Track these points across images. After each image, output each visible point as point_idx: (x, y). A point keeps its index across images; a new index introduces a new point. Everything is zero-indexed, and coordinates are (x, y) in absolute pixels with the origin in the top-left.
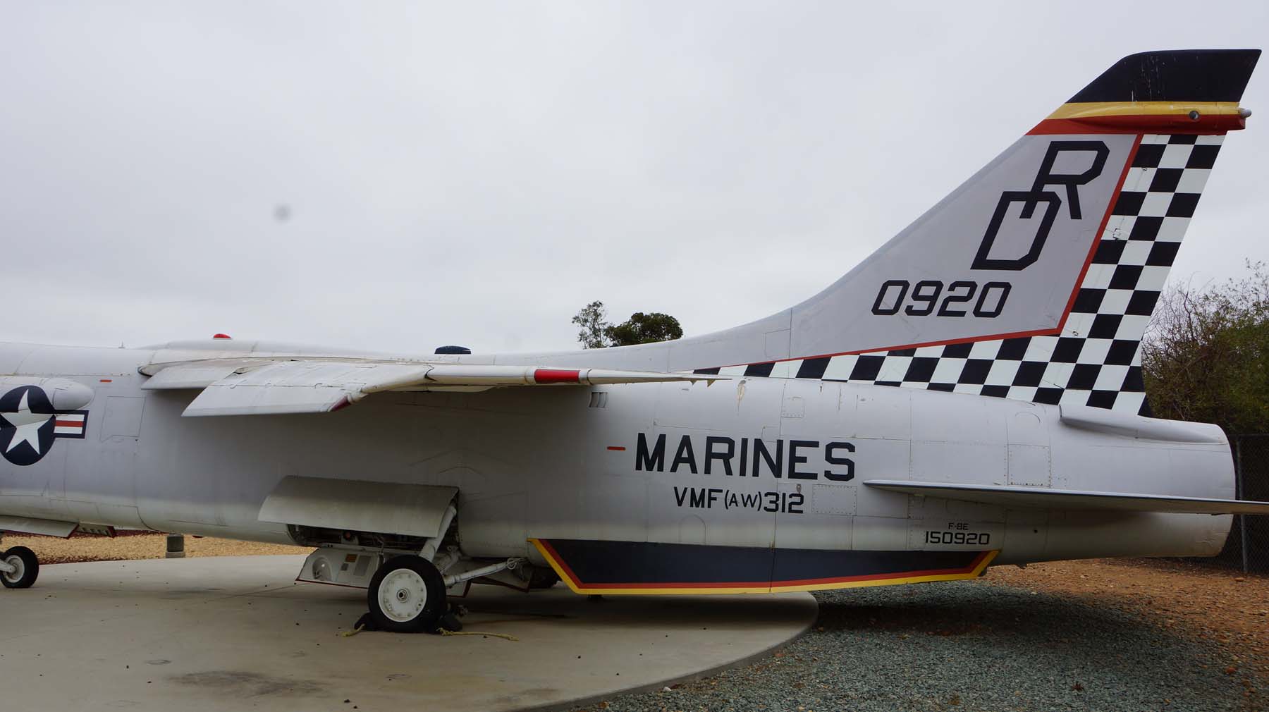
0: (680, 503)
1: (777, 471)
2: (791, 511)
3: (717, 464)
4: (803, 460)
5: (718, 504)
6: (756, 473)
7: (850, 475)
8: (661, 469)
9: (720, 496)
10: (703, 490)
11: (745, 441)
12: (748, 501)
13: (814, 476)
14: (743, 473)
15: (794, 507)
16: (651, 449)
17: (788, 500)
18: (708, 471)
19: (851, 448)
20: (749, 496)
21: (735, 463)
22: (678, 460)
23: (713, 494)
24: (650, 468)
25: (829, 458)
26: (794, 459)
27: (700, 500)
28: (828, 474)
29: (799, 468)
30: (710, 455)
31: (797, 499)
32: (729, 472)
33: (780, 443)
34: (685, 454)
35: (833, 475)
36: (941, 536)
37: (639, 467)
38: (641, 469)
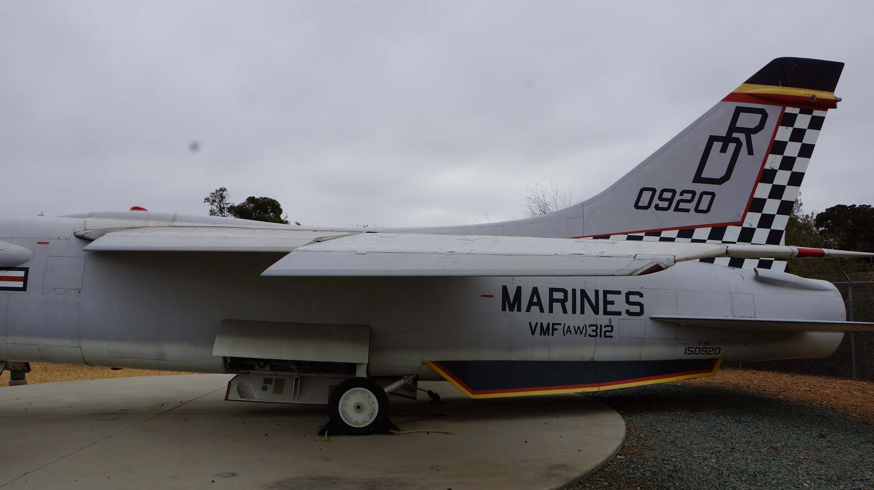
0: (533, 333)
1: (596, 311)
2: (605, 336)
3: (557, 306)
4: (612, 303)
5: (558, 333)
6: (582, 312)
7: (641, 313)
8: (519, 310)
9: (560, 328)
10: (549, 324)
11: (574, 291)
12: (578, 330)
13: (619, 314)
14: (574, 312)
15: (607, 334)
16: (512, 296)
17: (604, 329)
18: (551, 311)
19: (641, 295)
20: (579, 327)
21: (569, 305)
22: (531, 304)
23: (555, 327)
24: (511, 309)
25: (628, 301)
26: (606, 303)
27: (547, 330)
28: (628, 312)
29: (610, 308)
30: (552, 301)
31: (609, 329)
32: (565, 311)
33: (597, 292)
34: (535, 300)
35: (631, 312)
36: (694, 350)
37: (504, 309)
38: (505, 310)
